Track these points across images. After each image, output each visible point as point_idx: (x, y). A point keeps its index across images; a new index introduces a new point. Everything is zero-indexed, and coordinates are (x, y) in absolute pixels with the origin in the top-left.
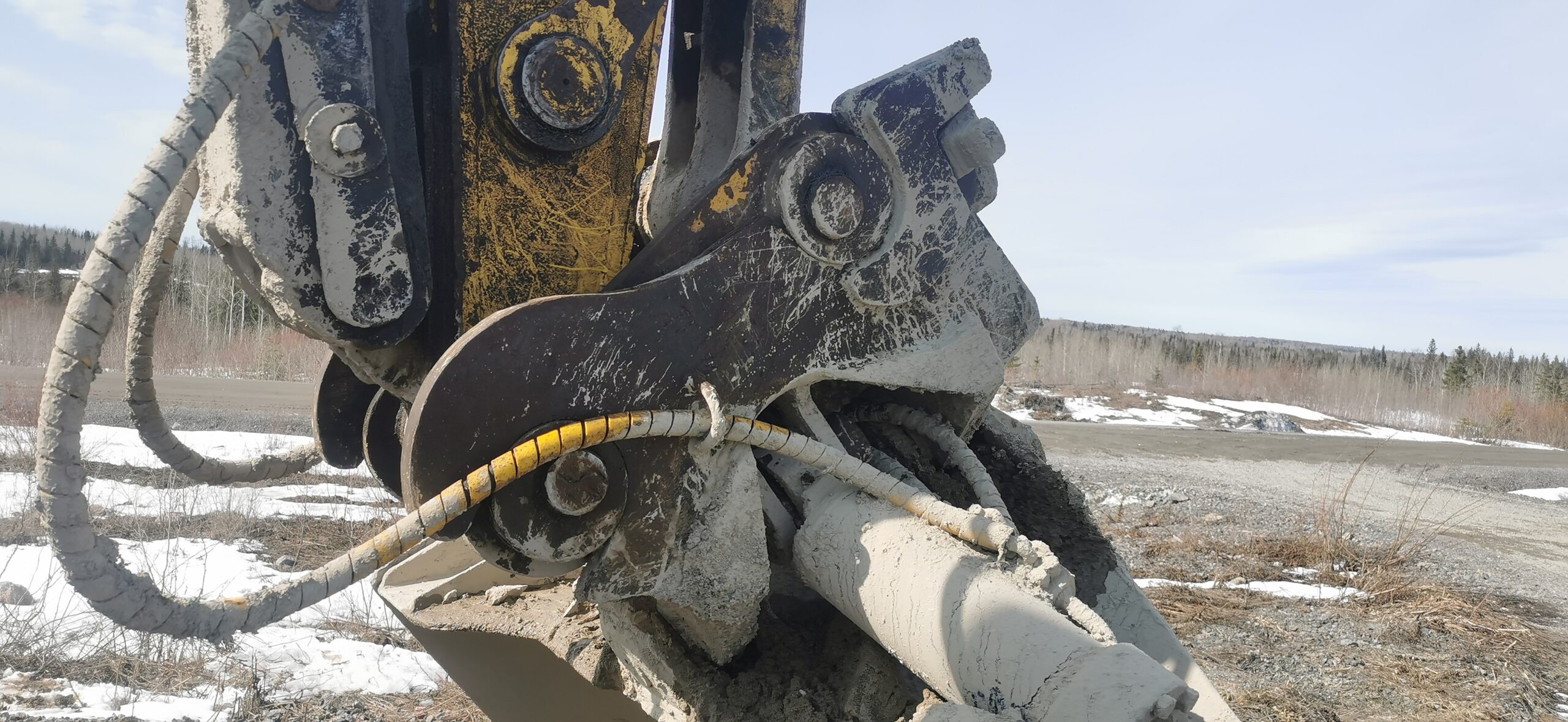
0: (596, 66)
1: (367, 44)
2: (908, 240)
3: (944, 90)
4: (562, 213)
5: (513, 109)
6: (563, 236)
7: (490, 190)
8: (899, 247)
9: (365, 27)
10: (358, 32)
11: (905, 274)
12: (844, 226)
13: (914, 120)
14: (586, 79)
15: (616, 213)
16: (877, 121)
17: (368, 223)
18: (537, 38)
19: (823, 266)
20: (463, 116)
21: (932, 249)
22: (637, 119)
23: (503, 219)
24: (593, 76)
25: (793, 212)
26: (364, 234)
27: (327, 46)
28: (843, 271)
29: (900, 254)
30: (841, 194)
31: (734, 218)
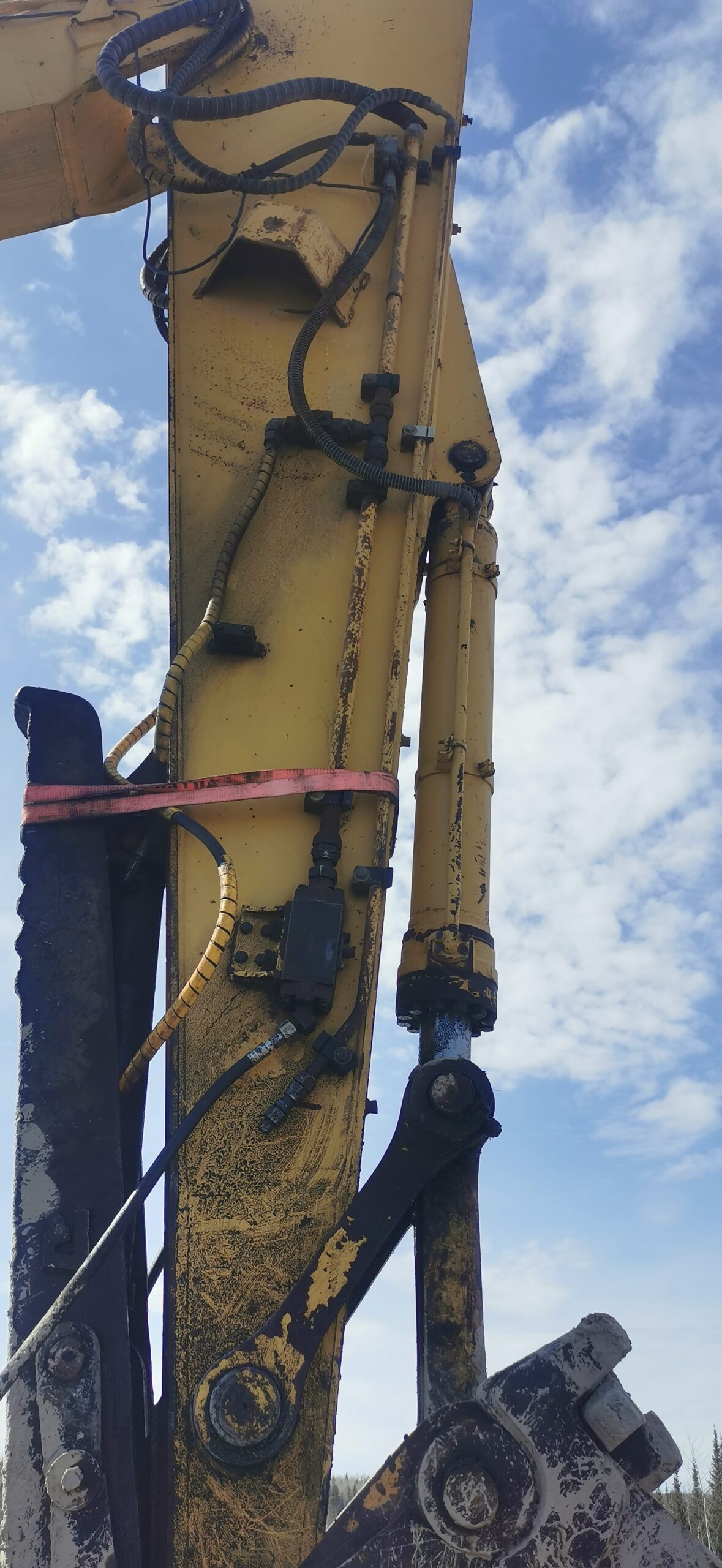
0: (270, 1389)
1: (98, 1400)
2: (555, 1523)
3: (573, 1367)
4: (259, 1520)
5: (205, 1435)
6: (261, 1542)
7: (198, 1505)
8: (545, 1532)
9: (97, 1387)
10: (93, 1393)
11: (557, 1561)
12: (478, 1515)
13: (543, 1399)
14: (262, 1401)
15: (308, 1515)
16: (504, 1407)
17: (88, 1549)
18: (224, 1372)
19: (470, 1558)
20: (177, 1443)
21: (585, 1530)
22: (323, 1425)
23: (209, 1532)
24: (268, 1397)
25: (429, 1506)
26: (84, 1558)
27: (69, 1407)
28: (493, 1561)
29: (548, 1539)
30: (471, 1483)
31: (387, 1515)
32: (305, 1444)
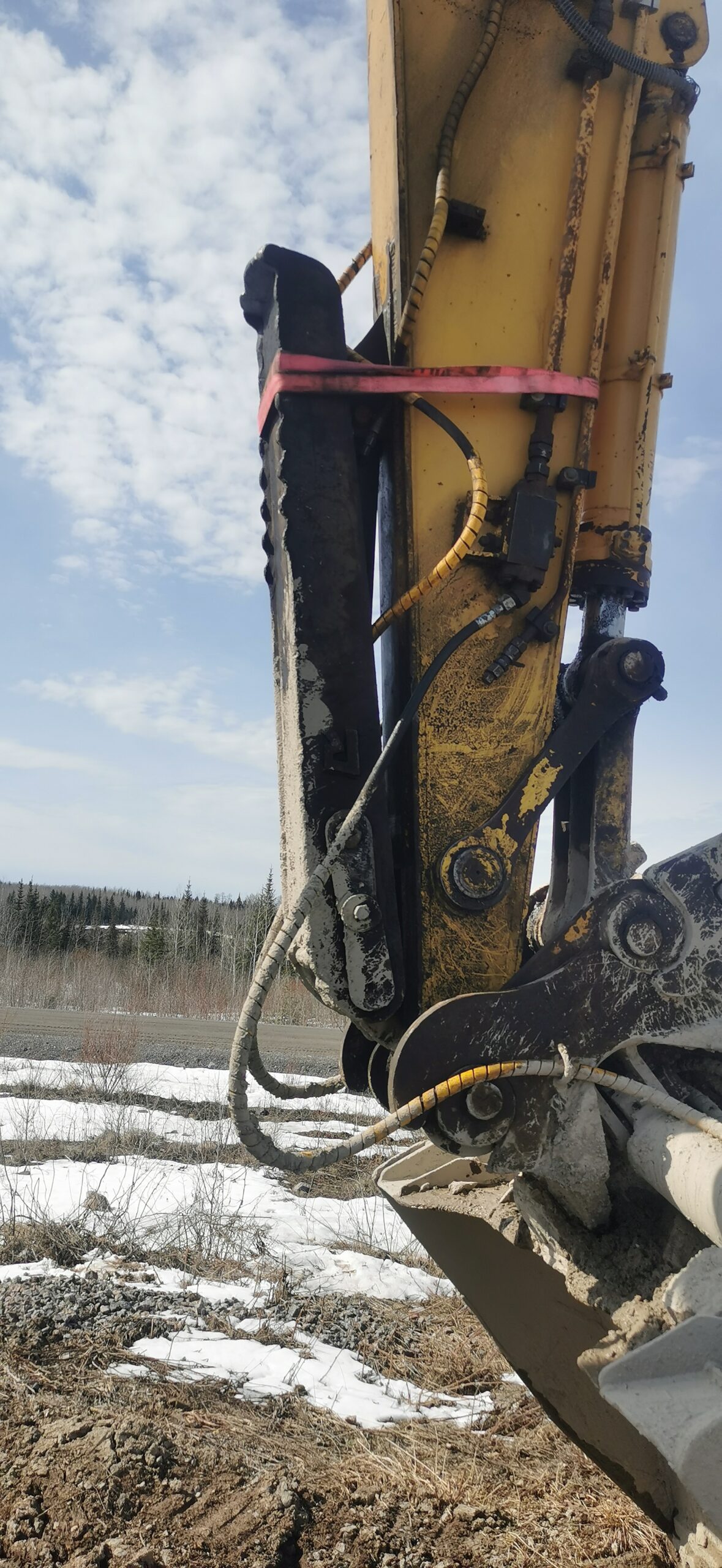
0: (495, 862)
1: (372, 862)
2: (696, 955)
3: (716, 862)
4: (479, 943)
5: (449, 889)
6: (480, 956)
7: (437, 932)
8: (689, 960)
9: (371, 854)
10: (368, 857)
11: (695, 976)
12: (649, 948)
13: (695, 881)
14: (490, 870)
15: (511, 941)
16: (669, 885)
17: (372, 955)
18: (462, 850)
19: (638, 973)
20: (422, 893)
21: (714, 960)
22: (523, 887)
23: (445, 948)
24: (494, 868)
25: (615, 941)
26: (370, 961)
27: (352, 866)
28: (653, 975)
29: (690, 964)
30: (646, 929)
31: (580, 945)
32: (510, 898)
